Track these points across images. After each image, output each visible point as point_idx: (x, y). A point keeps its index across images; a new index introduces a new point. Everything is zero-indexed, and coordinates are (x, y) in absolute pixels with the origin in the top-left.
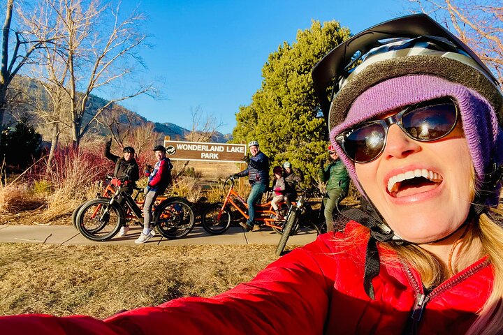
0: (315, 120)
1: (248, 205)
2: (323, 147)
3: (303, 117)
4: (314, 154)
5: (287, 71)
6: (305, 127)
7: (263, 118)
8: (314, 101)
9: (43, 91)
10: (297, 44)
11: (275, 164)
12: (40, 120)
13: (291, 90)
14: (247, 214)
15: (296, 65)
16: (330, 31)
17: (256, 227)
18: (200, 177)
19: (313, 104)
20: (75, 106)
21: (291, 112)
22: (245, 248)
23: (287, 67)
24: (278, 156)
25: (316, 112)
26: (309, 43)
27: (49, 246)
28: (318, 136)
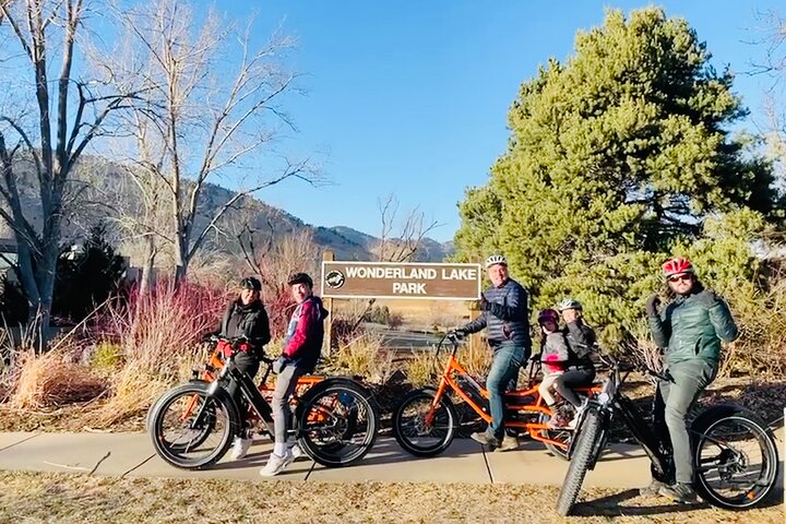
0: (622, 209)
1: (489, 393)
2: (645, 263)
3: (597, 204)
4: (625, 279)
5: (557, 112)
6: (602, 223)
7: (511, 208)
8: (618, 169)
9: (130, 182)
10: (576, 58)
11: (543, 301)
12: (122, 232)
13: (569, 151)
14: (488, 413)
15: (575, 99)
16: (644, 26)
17: (509, 442)
18: (400, 323)
19: (617, 176)
20: (179, 205)
21: (570, 195)
22: (487, 492)
23: (558, 105)
24: (548, 284)
25: (623, 193)
26: (601, 54)
27: (100, 480)
28: (632, 242)
